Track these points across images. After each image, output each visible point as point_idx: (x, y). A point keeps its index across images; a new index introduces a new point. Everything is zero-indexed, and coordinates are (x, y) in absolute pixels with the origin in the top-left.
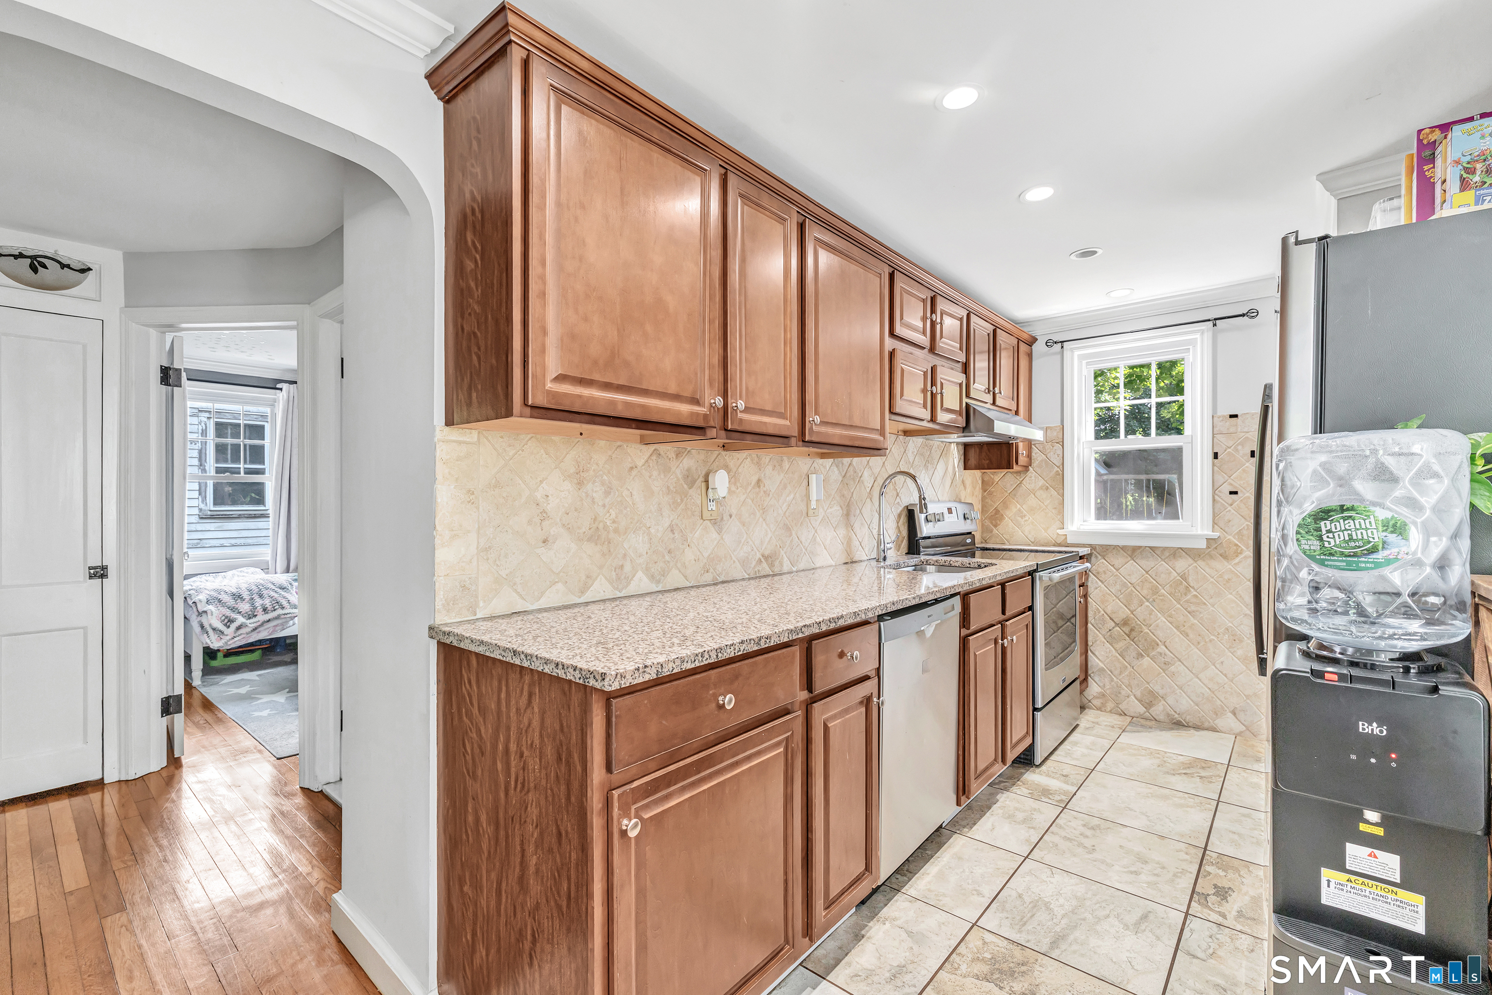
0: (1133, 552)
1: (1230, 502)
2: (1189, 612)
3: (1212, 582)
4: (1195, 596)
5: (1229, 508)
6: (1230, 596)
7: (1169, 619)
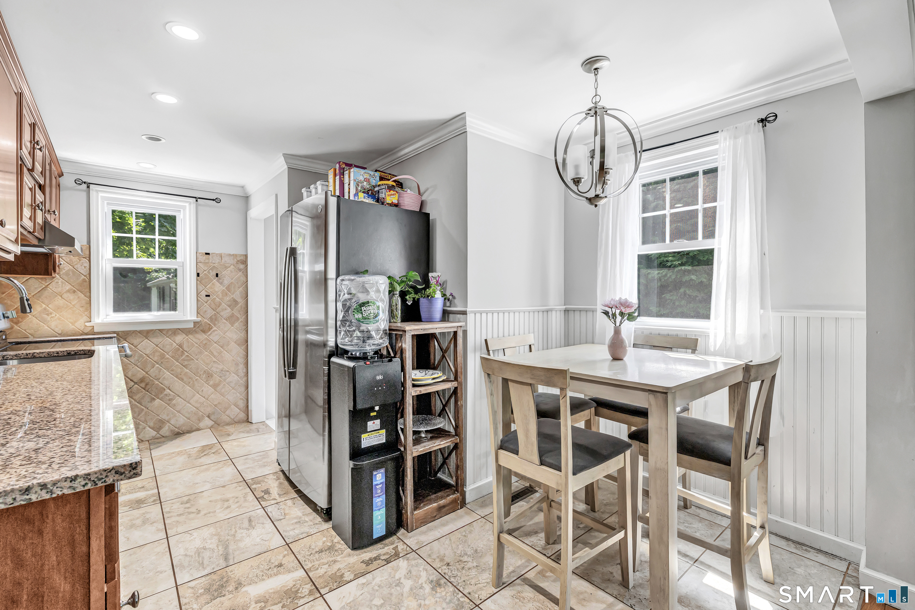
0: (147, 334)
1: (206, 301)
2: (184, 366)
3: (197, 347)
4: (187, 356)
5: (206, 304)
6: (206, 353)
7: (172, 372)
